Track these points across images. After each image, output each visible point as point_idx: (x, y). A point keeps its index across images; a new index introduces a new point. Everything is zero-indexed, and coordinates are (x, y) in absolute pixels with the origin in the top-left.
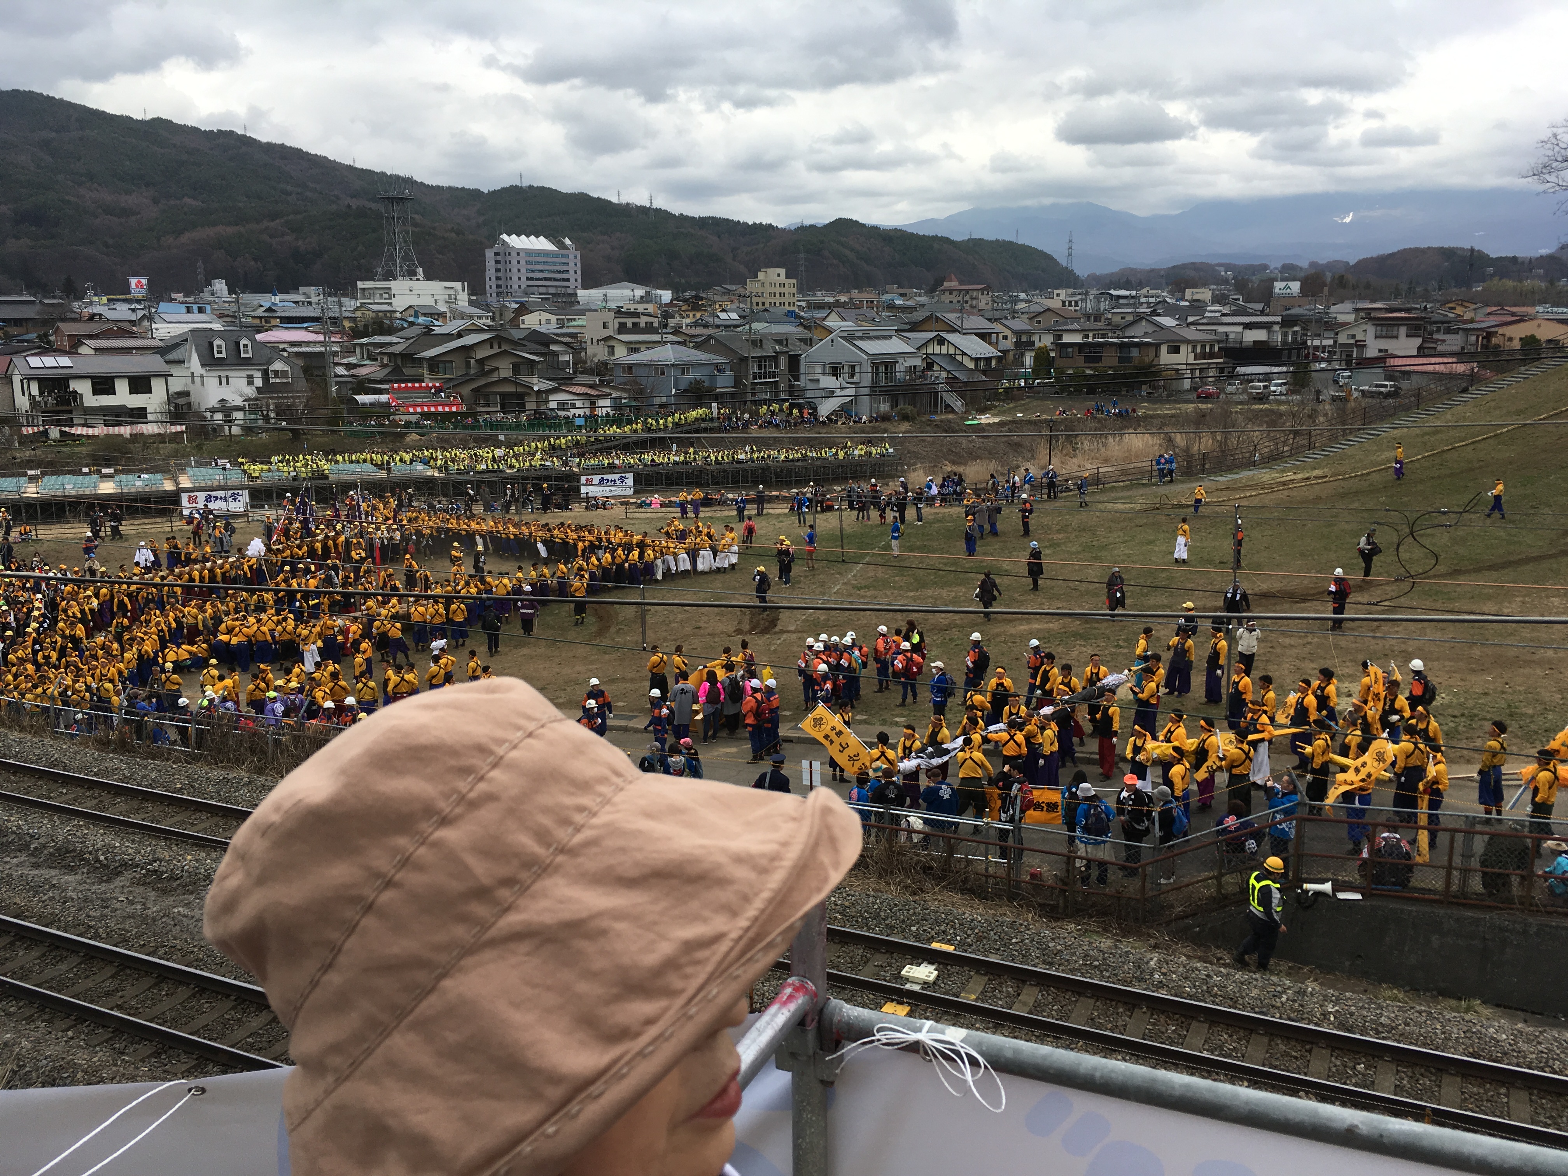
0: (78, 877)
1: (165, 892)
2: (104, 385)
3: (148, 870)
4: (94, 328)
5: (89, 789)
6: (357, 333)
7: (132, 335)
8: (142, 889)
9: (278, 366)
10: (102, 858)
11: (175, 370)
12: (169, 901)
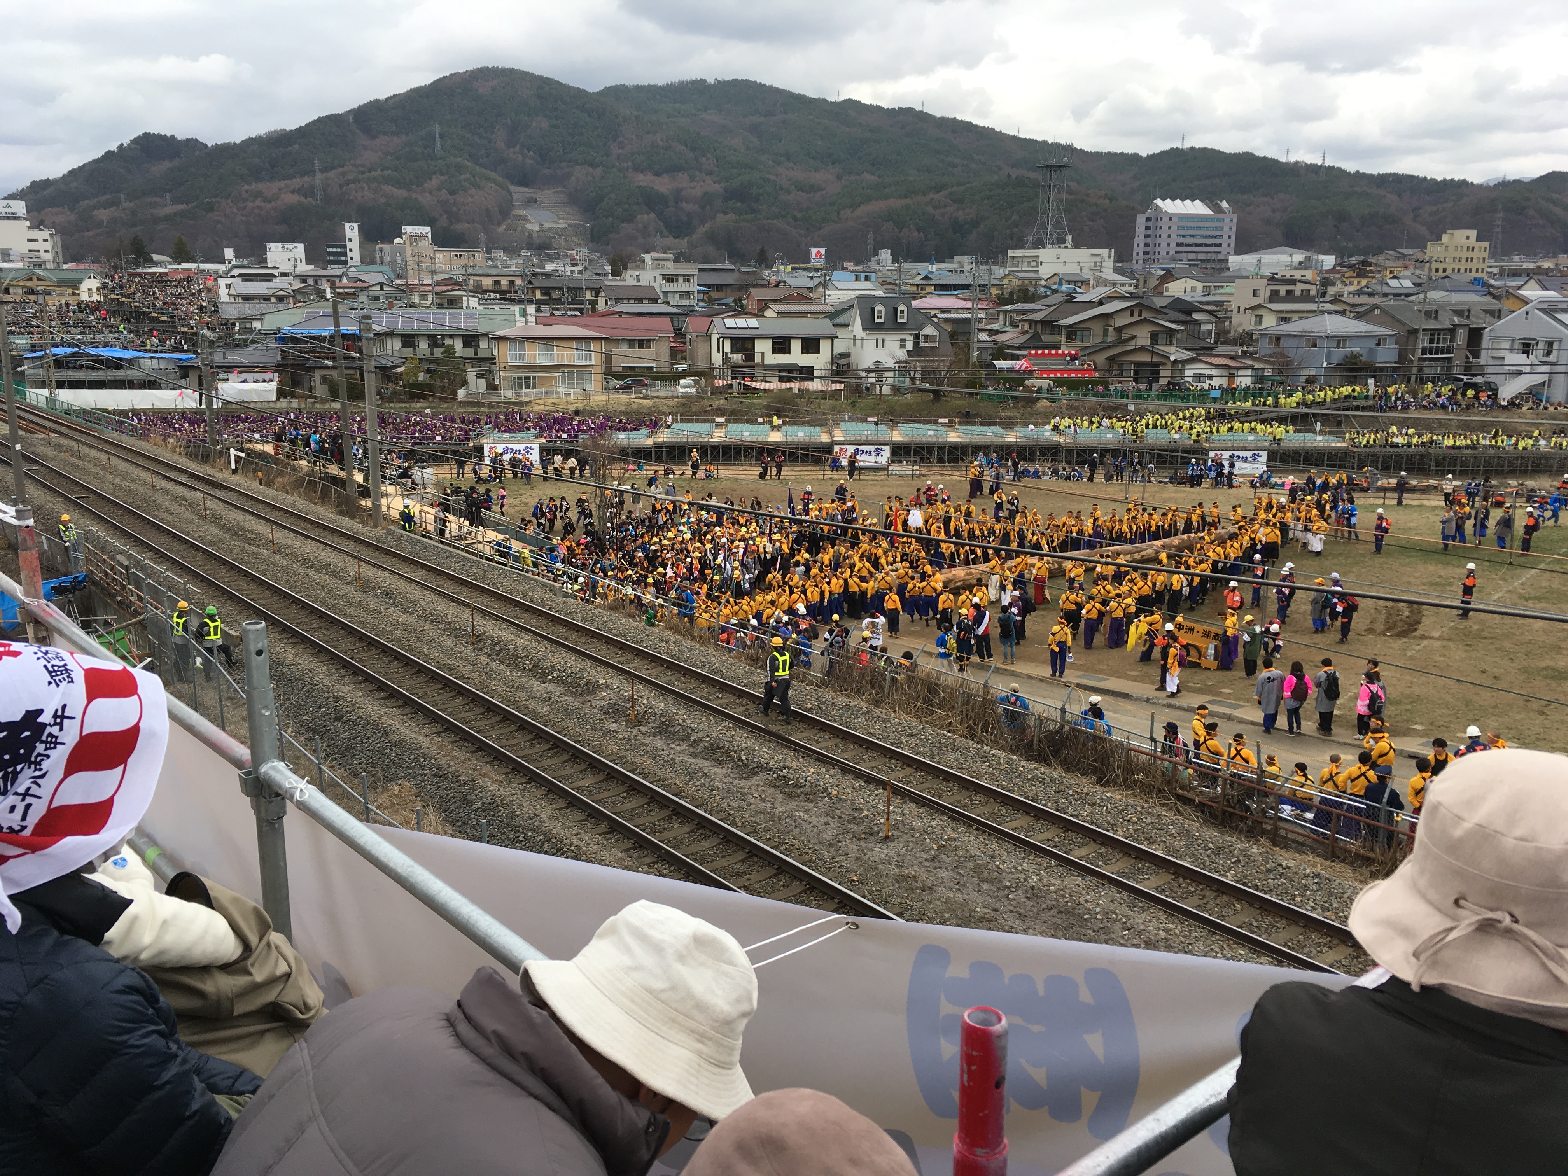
0: (724, 771)
1: (790, 796)
2: (781, 345)
3: (779, 775)
4: (778, 294)
5: (740, 697)
6: (1002, 300)
7: (808, 300)
8: (772, 790)
9: (929, 330)
10: (744, 758)
11: (841, 333)
12: (793, 805)
